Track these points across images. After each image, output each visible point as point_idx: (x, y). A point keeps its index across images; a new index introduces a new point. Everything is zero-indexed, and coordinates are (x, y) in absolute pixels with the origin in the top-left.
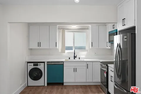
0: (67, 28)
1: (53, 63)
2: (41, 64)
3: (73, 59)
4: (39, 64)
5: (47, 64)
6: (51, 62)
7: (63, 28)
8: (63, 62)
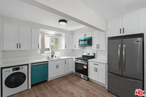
0: (46, 33)
1: (38, 64)
2: (24, 67)
3: (51, 58)
4: (21, 67)
5: (32, 66)
6: (35, 63)
7: (43, 32)
8: (47, 61)
